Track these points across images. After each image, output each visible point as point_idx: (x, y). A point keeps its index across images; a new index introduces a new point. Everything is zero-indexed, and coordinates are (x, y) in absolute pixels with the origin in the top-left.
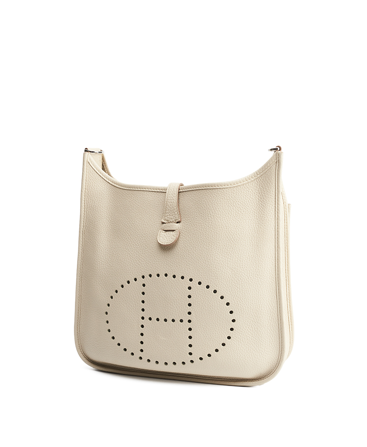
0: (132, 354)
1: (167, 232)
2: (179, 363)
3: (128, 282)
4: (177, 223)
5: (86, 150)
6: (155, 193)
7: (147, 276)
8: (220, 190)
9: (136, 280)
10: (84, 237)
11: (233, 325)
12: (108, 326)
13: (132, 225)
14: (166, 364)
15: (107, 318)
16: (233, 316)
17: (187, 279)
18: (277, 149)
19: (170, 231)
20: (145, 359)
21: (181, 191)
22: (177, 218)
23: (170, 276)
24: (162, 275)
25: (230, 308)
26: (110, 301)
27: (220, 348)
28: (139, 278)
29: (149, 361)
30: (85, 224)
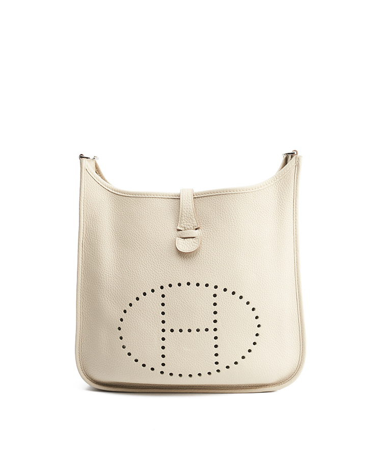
0: (152, 369)
1: (186, 239)
2: (204, 374)
3: (145, 294)
4: (196, 229)
5: (81, 157)
6: (165, 200)
7: (166, 287)
8: (242, 195)
9: (153, 291)
10: (84, 249)
11: (258, 330)
12: (122, 342)
13: (142, 233)
14: (190, 376)
15: (120, 333)
16: (258, 322)
17: (211, 286)
18: (294, 153)
19: (189, 238)
20: (167, 373)
21: (196, 196)
22: (196, 225)
23: (193, 284)
24: (184, 284)
25: (255, 313)
26: (123, 316)
27: (247, 354)
28: (157, 289)
29: (171, 374)
30: (84, 236)
